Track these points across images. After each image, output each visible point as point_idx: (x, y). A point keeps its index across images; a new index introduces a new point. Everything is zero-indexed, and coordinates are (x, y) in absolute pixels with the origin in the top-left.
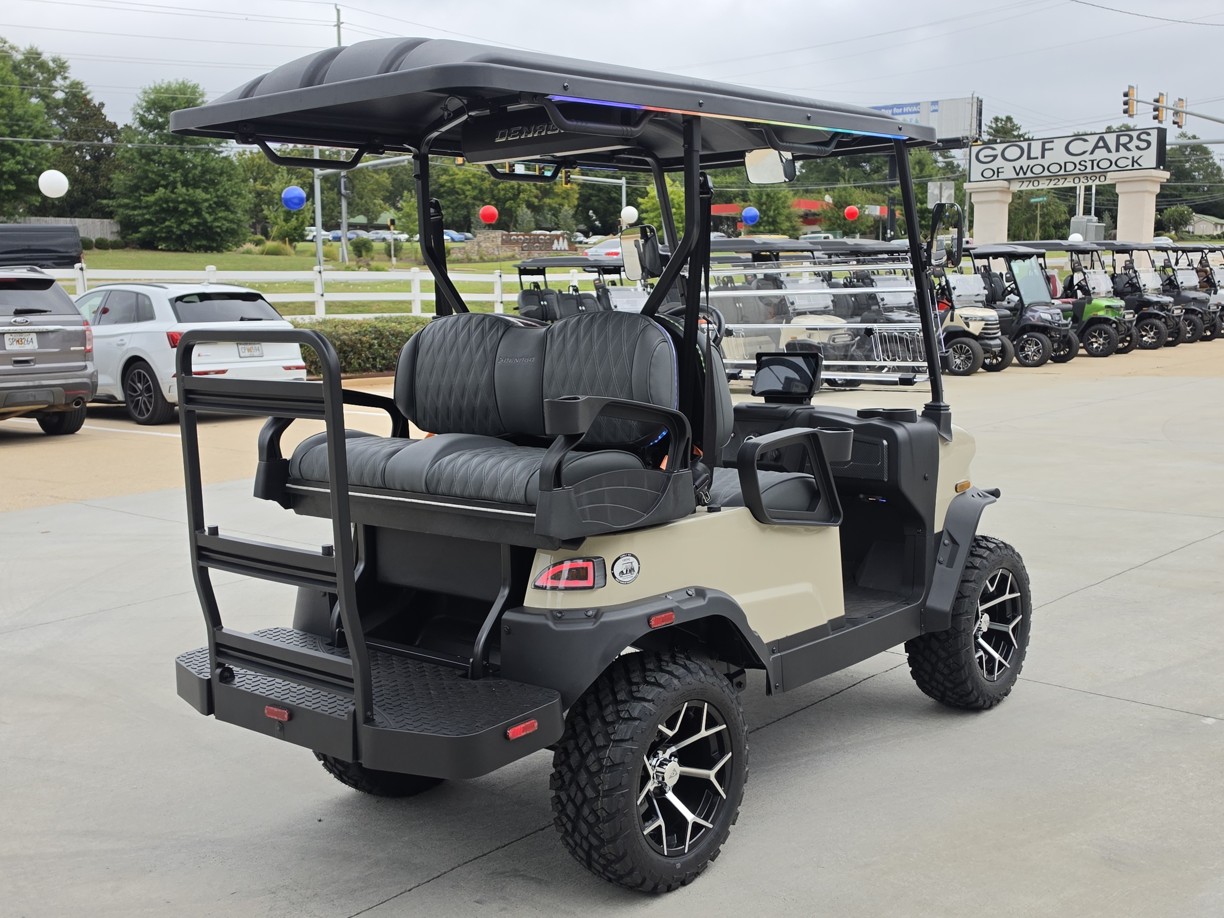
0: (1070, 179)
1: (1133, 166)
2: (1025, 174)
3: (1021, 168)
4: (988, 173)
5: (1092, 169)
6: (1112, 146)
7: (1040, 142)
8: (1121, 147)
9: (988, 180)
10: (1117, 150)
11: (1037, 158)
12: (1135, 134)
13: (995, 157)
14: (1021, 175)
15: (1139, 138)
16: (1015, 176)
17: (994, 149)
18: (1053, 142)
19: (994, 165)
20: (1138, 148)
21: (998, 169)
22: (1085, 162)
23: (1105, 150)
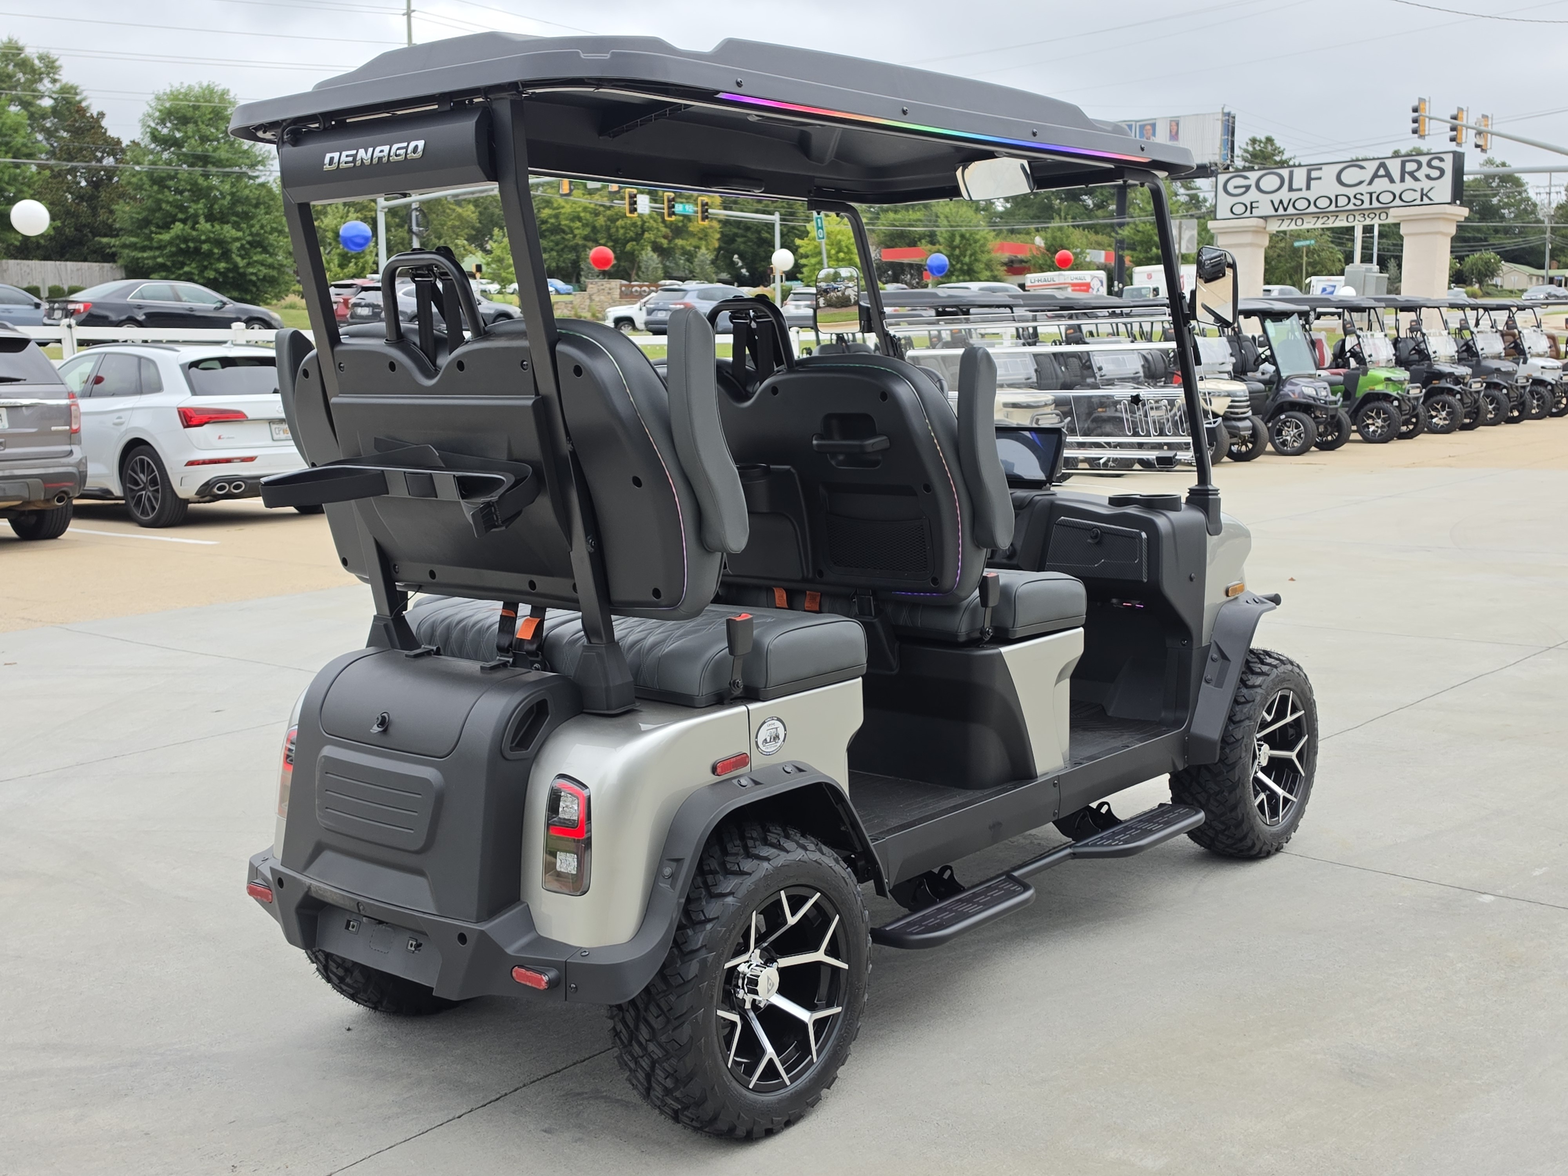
0: (1343, 216)
1: (1422, 200)
2: (1285, 210)
3: (1281, 202)
4: (1239, 209)
5: (1371, 203)
6: (1396, 174)
7: (1304, 170)
8: (1407, 176)
9: (1239, 217)
10: (1402, 180)
11: (1301, 190)
12: (1424, 160)
13: (1248, 188)
14: (1281, 211)
15: (1429, 165)
16: (1274, 213)
17: (1246, 178)
18: (1321, 169)
19: (1247, 199)
20: (1428, 177)
21: (1251, 203)
22: (1362, 194)
23: (1386, 179)
